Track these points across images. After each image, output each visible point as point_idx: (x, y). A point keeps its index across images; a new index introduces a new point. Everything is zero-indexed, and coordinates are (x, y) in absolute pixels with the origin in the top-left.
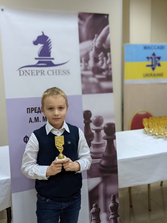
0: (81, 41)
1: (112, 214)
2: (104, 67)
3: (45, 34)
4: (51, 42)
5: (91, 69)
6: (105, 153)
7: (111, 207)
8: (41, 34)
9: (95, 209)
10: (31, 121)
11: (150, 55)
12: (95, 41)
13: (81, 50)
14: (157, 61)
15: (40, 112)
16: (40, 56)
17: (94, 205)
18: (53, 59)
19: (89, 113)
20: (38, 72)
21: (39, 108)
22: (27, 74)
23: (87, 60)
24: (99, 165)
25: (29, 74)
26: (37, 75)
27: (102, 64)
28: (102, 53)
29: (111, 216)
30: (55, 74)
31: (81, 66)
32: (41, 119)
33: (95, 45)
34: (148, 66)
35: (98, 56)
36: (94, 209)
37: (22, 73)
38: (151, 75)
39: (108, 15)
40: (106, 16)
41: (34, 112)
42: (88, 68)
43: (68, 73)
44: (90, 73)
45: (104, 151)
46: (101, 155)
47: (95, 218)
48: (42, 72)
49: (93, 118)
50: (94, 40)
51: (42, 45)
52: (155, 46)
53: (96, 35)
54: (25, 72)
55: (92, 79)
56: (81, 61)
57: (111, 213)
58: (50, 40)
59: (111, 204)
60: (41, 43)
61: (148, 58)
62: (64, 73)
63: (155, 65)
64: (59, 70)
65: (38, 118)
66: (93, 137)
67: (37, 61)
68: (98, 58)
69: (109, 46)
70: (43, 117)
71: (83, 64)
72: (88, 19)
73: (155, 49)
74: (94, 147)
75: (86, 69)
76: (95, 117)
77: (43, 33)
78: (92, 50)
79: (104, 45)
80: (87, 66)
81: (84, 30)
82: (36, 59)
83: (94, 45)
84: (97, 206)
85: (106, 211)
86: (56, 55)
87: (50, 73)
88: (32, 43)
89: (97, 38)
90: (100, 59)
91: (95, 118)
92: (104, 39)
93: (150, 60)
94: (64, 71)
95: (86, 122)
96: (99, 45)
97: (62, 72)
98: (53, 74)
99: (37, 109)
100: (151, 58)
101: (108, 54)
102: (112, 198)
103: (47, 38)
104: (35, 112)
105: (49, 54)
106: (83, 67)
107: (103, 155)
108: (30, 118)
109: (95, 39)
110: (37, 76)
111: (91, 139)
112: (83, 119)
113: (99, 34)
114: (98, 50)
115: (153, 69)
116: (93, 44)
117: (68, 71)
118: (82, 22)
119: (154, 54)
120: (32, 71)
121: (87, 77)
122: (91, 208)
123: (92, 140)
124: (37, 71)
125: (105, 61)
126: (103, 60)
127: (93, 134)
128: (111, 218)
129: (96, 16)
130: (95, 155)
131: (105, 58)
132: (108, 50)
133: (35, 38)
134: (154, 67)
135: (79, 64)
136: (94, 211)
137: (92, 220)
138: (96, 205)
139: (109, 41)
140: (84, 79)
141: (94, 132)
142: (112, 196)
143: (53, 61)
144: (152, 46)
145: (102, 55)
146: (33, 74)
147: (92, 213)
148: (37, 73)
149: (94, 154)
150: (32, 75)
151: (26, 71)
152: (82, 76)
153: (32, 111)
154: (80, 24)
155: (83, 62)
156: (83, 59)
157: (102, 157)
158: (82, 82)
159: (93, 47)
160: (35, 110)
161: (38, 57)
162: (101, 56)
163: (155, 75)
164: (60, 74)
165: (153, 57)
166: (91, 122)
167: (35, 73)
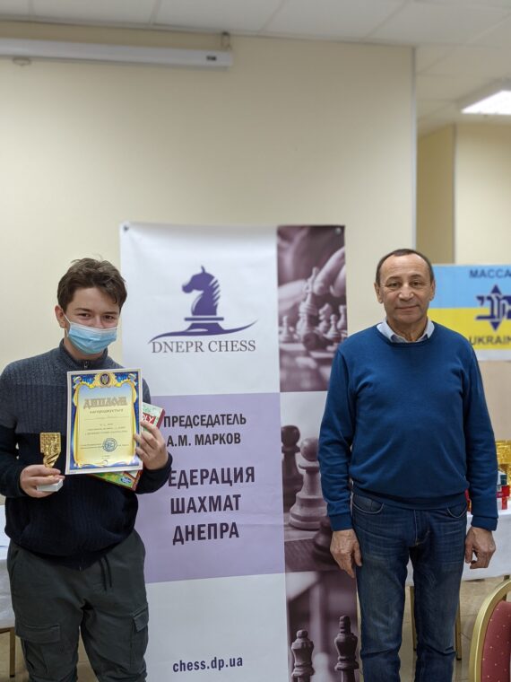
0: (282, 281)
1: (341, 660)
2: (330, 335)
3: (207, 271)
4: (218, 286)
5: (302, 340)
6: (328, 521)
7: (338, 643)
8: (199, 271)
9: (303, 643)
10: (172, 443)
11: (487, 292)
12: (313, 282)
13: (280, 301)
14: (504, 305)
15: (191, 425)
16: (194, 313)
17: (299, 633)
18: (222, 319)
19: (295, 431)
20: (190, 344)
21: (189, 417)
22: (168, 349)
23: (293, 322)
24: (313, 546)
25: (172, 350)
26: (187, 351)
27: (328, 328)
28: (327, 306)
29: (340, 663)
30: (224, 348)
31: (280, 333)
32: (191, 439)
33: (312, 288)
34: (480, 318)
35: (318, 312)
36: (298, 641)
37: (158, 346)
38: (490, 339)
39: (343, 228)
40: (339, 230)
41: (177, 424)
42: (296, 337)
43: (252, 348)
44: (301, 347)
45: (325, 515)
46: (318, 523)
47: (300, 664)
48: (199, 344)
49: (302, 444)
50: (310, 280)
51: (200, 292)
52: (500, 270)
53: (314, 270)
54: (163, 345)
55: (302, 361)
56: (281, 324)
57: (339, 657)
58: (216, 282)
59: (339, 637)
60: (198, 289)
61: (481, 299)
62: (243, 348)
63: (499, 316)
64: (232, 342)
65: (185, 437)
66: (302, 483)
67: (189, 323)
68: (319, 315)
69: (343, 290)
70: (197, 436)
71: (284, 330)
72: (298, 237)
73: (500, 277)
74: (302, 505)
75: (291, 340)
76: (306, 440)
77: (203, 268)
78: (305, 300)
79: (332, 290)
80: (295, 332)
81: (289, 259)
82: (187, 319)
83: (310, 290)
84: (305, 636)
85: (327, 649)
86: (227, 311)
87: (214, 346)
88: (180, 288)
89: (317, 274)
90: (322, 318)
91: (306, 444)
92: (332, 278)
93: (488, 303)
94: (243, 343)
95: (288, 449)
96: (321, 289)
97: (239, 346)
98: (220, 350)
99: (185, 419)
100: (489, 298)
101: (341, 308)
102: (341, 623)
103: (211, 277)
104: (181, 425)
105: (213, 310)
106: (284, 335)
107: (322, 524)
108: (170, 437)
109: (313, 277)
110: (188, 353)
111: (298, 487)
112: (282, 444)
113: (321, 266)
114: (318, 301)
115: (495, 325)
116: (307, 288)
117: (252, 343)
118: (285, 244)
119: (496, 290)
120: (177, 343)
121: (293, 355)
122: (292, 638)
123: (300, 490)
124: (187, 343)
125: (332, 322)
126: (329, 321)
127: (302, 477)
128: (339, 669)
129: (316, 231)
130: (304, 523)
131: (332, 317)
132: (343, 300)
133: (187, 279)
134: (496, 320)
135: (276, 328)
136: (300, 646)
137: (294, 668)
138: (303, 633)
139: (344, 280)
140: (286, 360)
141: (303, 472)
142: (342, 618)
143: (220, 323)
144: (491, 270)
145: (328, 310)
146: (179, 349)
147: (295, 650)
148: (187, 347)
149: (302, 521)
150: (177, 351)
151: (166, 343)
152: (282, 353)
153: (174, 422)
154: (280, 249)
155: (285, 324)
156: (285, 319)
157: (318, 527)
158: (282, 366)
159: (307, 294)
160: (181, 421)
161: (190, 315)
162: (324, 312)
163: (498, 340)
164: (234, 348)
165: (493, 296)
166: (298, 450)
167: (184, 346)
